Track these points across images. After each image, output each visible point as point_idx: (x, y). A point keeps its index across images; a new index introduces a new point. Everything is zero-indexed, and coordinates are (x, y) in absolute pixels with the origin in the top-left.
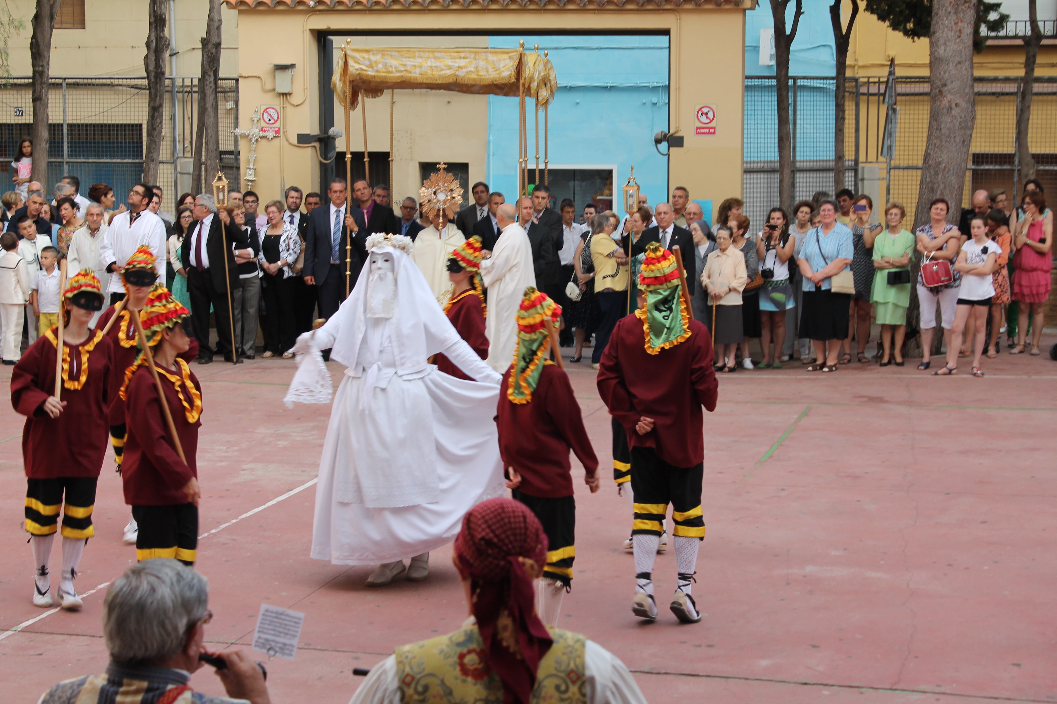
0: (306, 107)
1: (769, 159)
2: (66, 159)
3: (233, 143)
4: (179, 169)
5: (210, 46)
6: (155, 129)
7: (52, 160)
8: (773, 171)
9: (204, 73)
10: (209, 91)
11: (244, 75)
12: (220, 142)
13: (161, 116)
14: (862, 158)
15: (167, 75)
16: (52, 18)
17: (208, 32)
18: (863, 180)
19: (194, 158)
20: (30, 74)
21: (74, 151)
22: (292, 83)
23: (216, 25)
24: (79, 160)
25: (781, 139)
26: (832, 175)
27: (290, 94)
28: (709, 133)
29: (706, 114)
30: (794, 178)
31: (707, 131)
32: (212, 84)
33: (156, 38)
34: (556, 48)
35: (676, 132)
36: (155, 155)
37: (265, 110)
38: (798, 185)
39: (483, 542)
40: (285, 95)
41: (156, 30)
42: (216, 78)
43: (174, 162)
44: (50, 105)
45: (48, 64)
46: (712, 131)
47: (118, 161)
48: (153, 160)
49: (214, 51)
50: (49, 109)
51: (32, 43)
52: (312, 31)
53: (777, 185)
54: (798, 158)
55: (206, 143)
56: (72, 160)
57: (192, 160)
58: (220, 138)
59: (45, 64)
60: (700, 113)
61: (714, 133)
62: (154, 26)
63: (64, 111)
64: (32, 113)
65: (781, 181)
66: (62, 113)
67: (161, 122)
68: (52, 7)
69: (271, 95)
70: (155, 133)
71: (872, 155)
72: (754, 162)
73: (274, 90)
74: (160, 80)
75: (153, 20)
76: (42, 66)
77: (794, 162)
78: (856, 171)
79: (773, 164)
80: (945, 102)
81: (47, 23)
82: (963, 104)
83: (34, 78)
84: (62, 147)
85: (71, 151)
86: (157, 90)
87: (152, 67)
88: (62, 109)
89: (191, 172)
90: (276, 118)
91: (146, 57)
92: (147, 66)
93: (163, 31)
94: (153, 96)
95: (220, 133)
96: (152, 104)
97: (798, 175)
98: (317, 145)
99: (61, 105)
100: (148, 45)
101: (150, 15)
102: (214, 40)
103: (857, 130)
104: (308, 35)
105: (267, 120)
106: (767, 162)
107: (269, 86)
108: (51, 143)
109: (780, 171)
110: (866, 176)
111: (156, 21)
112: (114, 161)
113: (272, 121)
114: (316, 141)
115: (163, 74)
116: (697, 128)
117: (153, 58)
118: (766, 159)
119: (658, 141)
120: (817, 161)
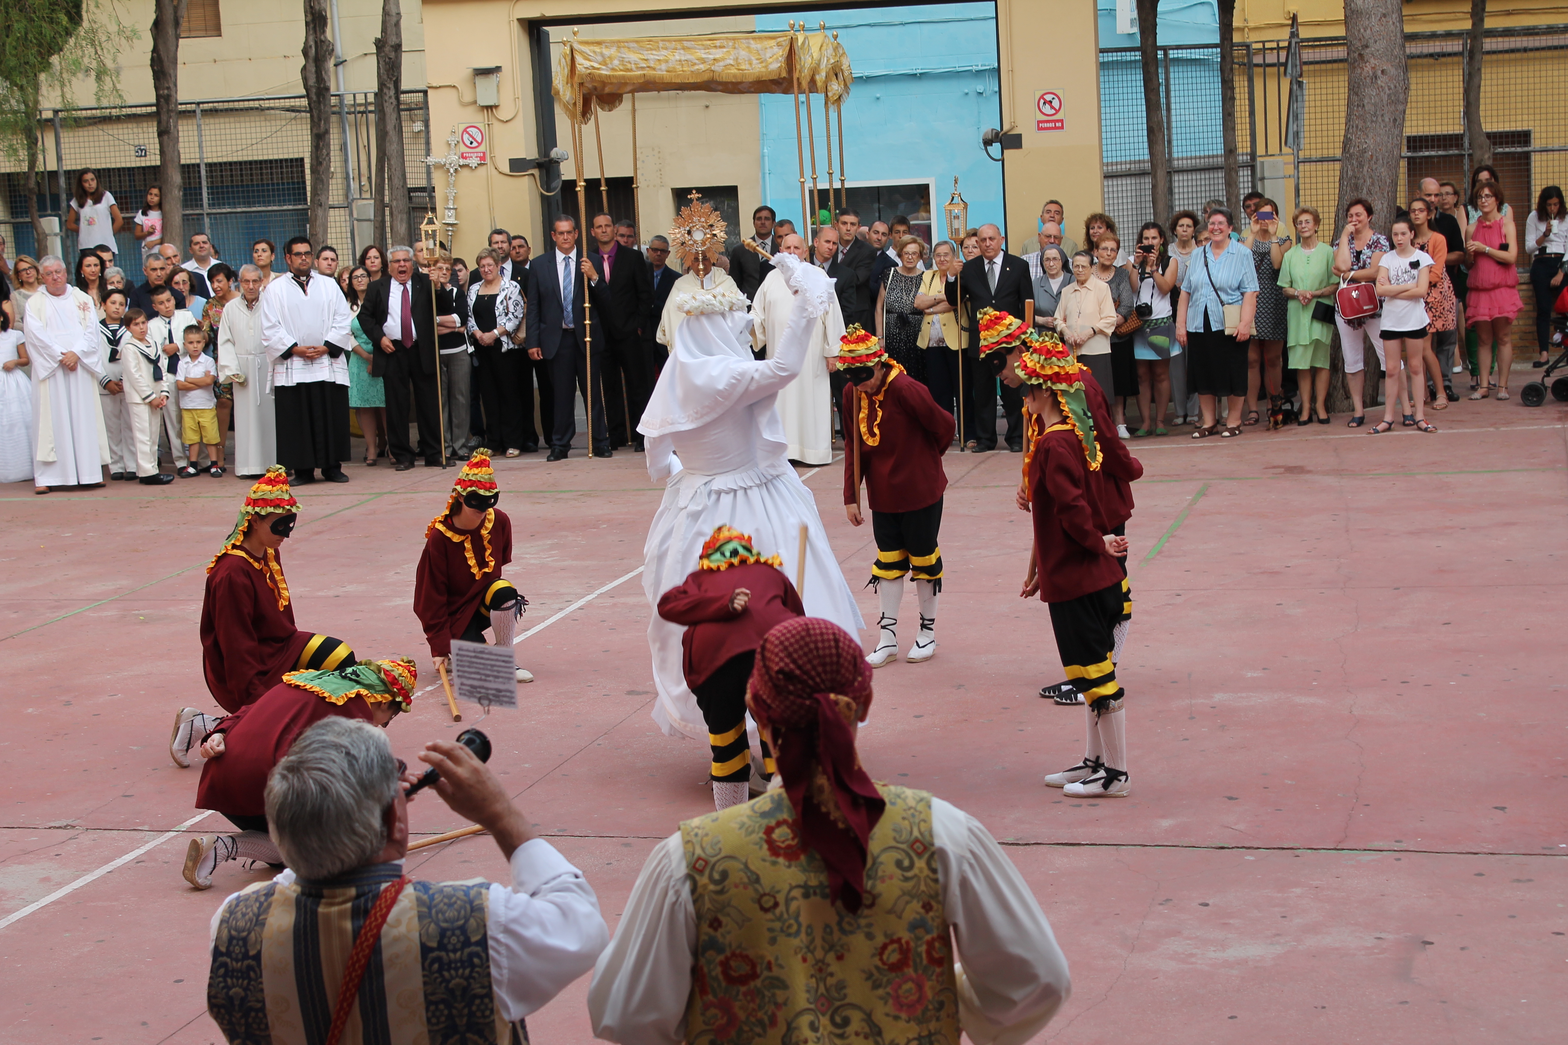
0: (518, 124)
1: (1137, 158)
2: (206, 209)
3: (425, 176)
4: (355, 216)
5: (387, 49)
6: (321, 163)
7: (187, 212)
8: (1142, 174)
9: (382, 85)
10: (389, 109)
11: (434, 85)
12: (408, 176)
13: (329, 145)
14: (1260, 150)
15: (333, 91)
16: (177, 24)
17: (384, 30)
18: (1263, 179)
19: (375, 199)
20: (153, 100)
21: (217, 197)
22: (498, 91)
23: (394, 20)
24: (224, 211)
25: (1151, 131)
26: (1221, 174)
27: (496, 107)
28: (1056, 128)
29: (1050, 102)
30: (1171, 181)
31: (1052, 125)
32: (393, 100)
33: (316, 43)
34: (846, 27)
35: (1012, 129)
36: (323, 199)
37: (465, 130)
38: (1176, 190)
39: (781, 676)
40: (490, 108)
41: (315, 32)
42: (398, 92)
43: (348, 206)
44: (181, 139)
45: (176, 85)
46: (1058, 125)
47: (275, 208)
48: (321, 205)
49: (392, 55)
50: (181, 145)
51: (152, 59)
52: (521, 21)
53: (1149, 192)
54: (1175, 155)
55: (390, 179)
56: (214, 211)
57: (372, 202)
58: (407, 170)
59: (172, 85)
60: (1042, 101)
61: (1062, 127)
62: (312, 26)
63: (200, 147)
64: (158, 152)
65: (1154, 187)
66: (197, 150)
67: (328, 154)
68: (176, 9)
69: (471, 110)
70: (321, 169)
71: (1274, 147)
72: (1117, 164)
73: (475, 102)
74: (324, 98)
75: (310, 18)
76: (168, 88)
77: (1170, 160)
78: (1253, 168)
79: (1142, 165)
80: (1368, 69)
81: (171, 31)
82: (1392, 71)
83: (157, 105)
84: (201, 194)
85: (213, 199)
86: (320, 111)
87: (312, 81)
88: (197, 144)
89: (372, 217)
90: (479, 140)
91: (304, 69)
92: (305, 80)
93: (324, 32)
94: (316, 120)
95: (407, 164)
96: (315, 131)
97: (1176, 178)
98: (536, 172)
99: (196, 139)
100: (305, 52)
101: (306, 12)
102: (393, 40)
103: (1252, 113)
104: (516, 27)
105: (468, 143)
106: (1135, 162)
107: (468, 98)
108: (185, 189)
109: (1152, 173)
110: (1266, 175)
111: (313, 20)
112: (270, 208)
113: (475, 144)
114: (534, 168)
115: (327, 89)
116: (1039, 122)
117: (313, 70)
118: (1132, 158)
119: (987, 143)
120: (1200, 158)
